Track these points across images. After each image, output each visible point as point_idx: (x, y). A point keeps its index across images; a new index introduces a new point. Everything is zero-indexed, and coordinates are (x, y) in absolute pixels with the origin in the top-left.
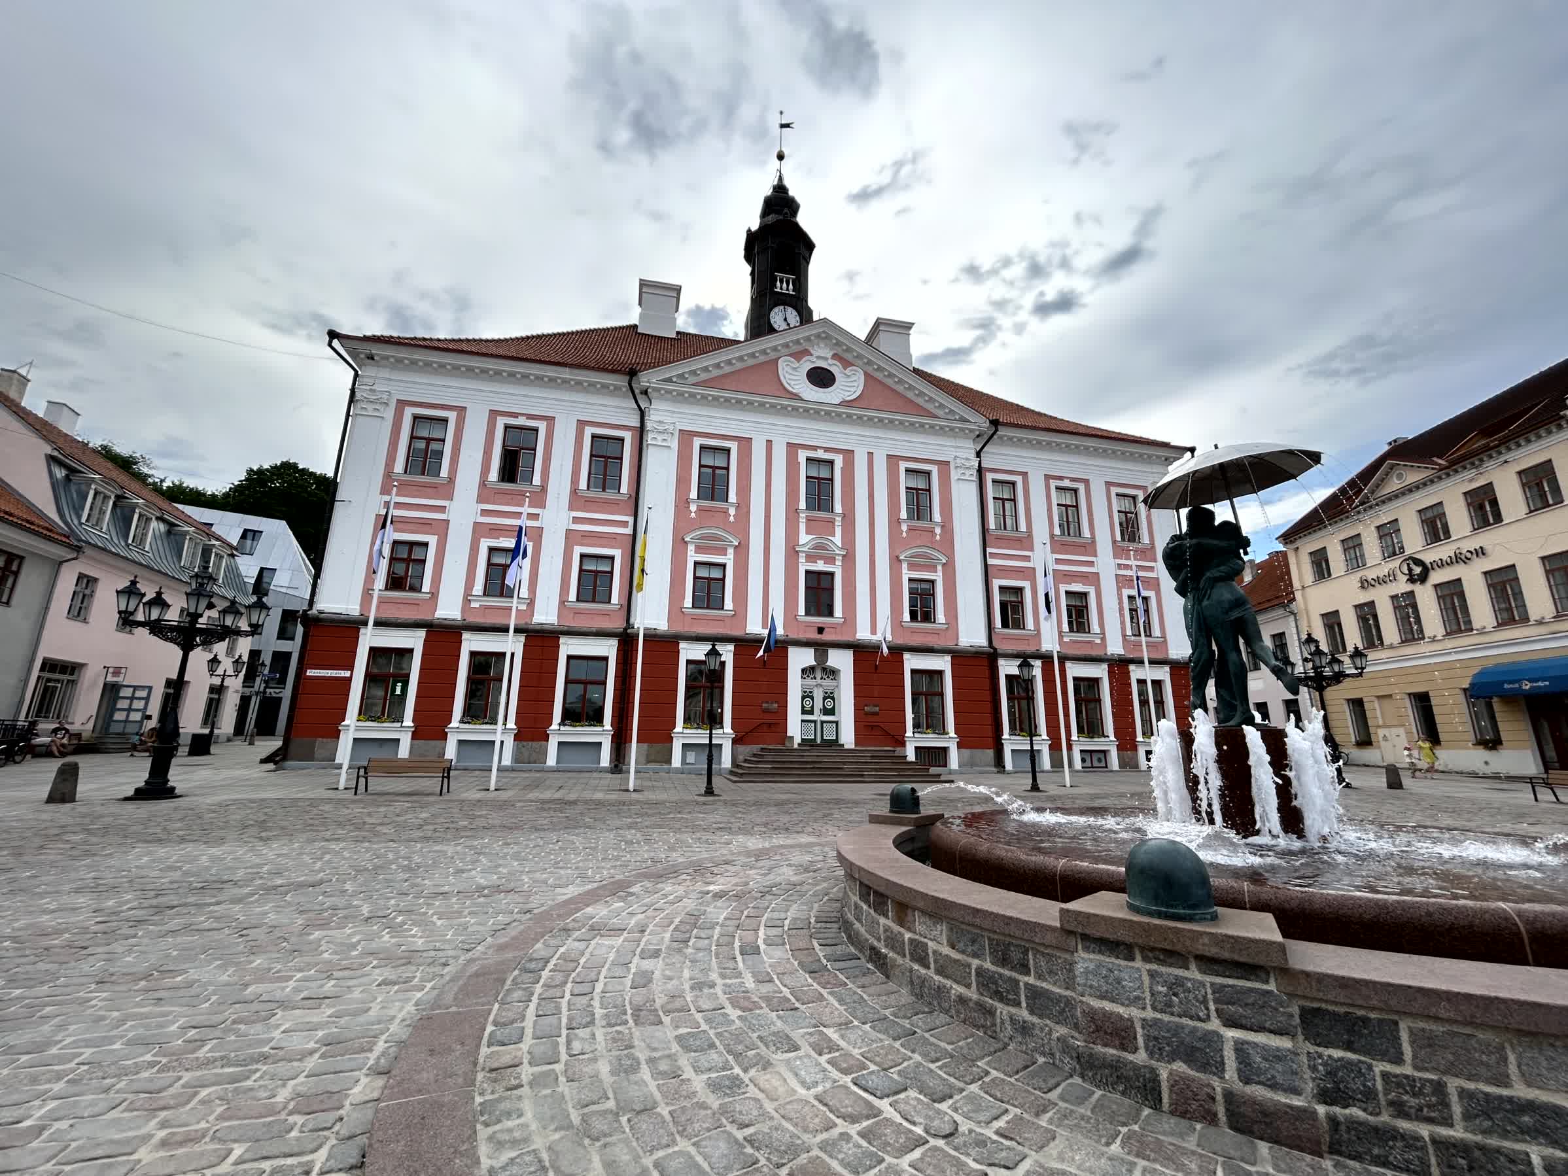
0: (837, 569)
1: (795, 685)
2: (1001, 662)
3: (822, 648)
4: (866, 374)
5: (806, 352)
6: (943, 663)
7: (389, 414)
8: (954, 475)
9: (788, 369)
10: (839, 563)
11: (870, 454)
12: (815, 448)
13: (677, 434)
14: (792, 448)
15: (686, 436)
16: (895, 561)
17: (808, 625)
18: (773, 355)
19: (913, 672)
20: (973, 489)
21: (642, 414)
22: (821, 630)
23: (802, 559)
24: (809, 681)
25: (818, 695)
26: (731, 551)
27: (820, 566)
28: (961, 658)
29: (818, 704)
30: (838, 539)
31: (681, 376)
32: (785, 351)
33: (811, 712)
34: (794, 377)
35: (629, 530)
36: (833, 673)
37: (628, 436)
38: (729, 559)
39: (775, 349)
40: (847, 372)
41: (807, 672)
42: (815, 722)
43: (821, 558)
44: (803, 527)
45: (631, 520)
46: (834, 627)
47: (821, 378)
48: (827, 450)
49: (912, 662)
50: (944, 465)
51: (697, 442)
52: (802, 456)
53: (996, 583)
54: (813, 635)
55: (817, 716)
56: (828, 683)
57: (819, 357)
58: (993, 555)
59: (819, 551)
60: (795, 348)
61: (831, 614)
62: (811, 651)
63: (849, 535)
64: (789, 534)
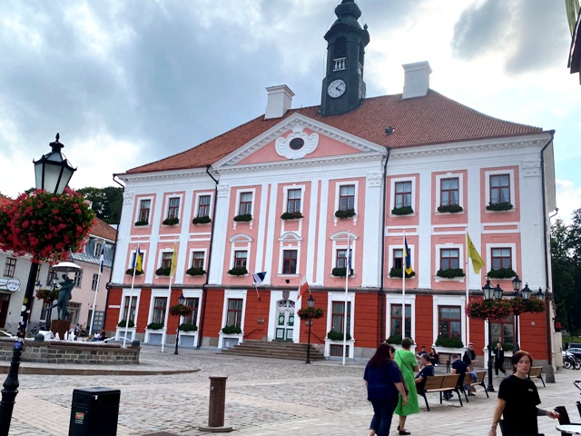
0: (298, 248)
1: (273, 310)
2: (388, 296)
3: (286, 290)
4: (320, 135)
5: (291, 131)
6: (350, 297)
7: (133, 202)
8: (368, 184)
9: (281, 144)
10: (299, 245)
11: (320, 181)
12: (291, 184)
13: (230, 189)
14: (280, 186)
15: (234, 189)
16: (329, 241)
17: (282, 279)
18: (273, 138)
19: (334, 302)
20: (378, 191)
21: (217, 183)
22: (288, 281)
23: (281, 245)
24: (283, 308)
25: (287, 315)
26: (249, 244)
27: (290, 247)
28: (361, 295)
29: (286, 320)
30: (299, 233)
31: (230, 161)
32: (278, 134)
33: (283, 324)
34: (283, 148)
35: (210, 239)
36: (292, 303)
37: (212, 194)
38: (248, 248)
39: (273, 135)
40: (310, 137)
41: (282, 303)
42: (284, 329)
43: (290, 243)
44: (283, 227)
45: (210, 233)
46: (294, 279)
47: (297, 144)
48: (298, 184)
49: (332, 297)
50: (362, 180)
51: (239, 191)
52: (285, 189)
53: (391, 248)
54: (284, 284)
55: (286, 326)
56: (291, 309)
57: (296, 133)
58: (390, 231)
59: (290, 239)
60: (284, 131)
61: (294, 272)
62: (281, 292)
63: (305, 229)
64: (276, 232)
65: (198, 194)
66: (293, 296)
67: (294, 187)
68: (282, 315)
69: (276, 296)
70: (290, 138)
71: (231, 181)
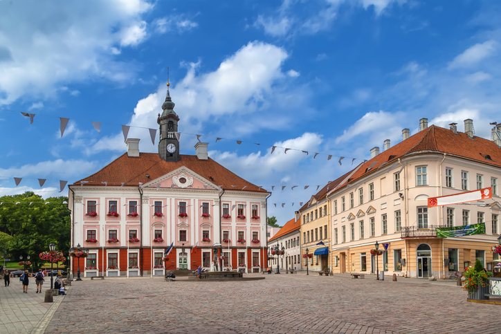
0: (186, 230)
1: (178, 257)
3: (184, 248)
5: (180, 174)
6: (210, 251)
7: (82, 201)
8: (214, 203)
9: (175, 179)
10: (187, 228)
11: (194, 200)
12: (181, 200)
13: (149, 199)
14: (176, 200)
15: (152, 199)
16: (200, 227)
17: (180, 243)
19: (203, 253)
20: (218, 207)
21: (141, 195)
22: (183, 244)
23: (179, 228)
24: (181, 256)
25: (183, 259)
26: (163, 227)
27: (183, 229)
28: (214, 249)
29: (183, 261)
30: (187, 222)
31: (150, 185)
32: (174, 175)
33: (181, 263)
34: (176, 181)
35: (140, 224)
36: (186, 254)
37: (138, 201)
38: (162, 229)
39: (172, 175)
40: (189, 178)
41: (181, 254)
42: (182, 265)
43: (183, 227)
44: (179, 220)
45: (140, 221)
46: (186, 243)
47: (183, 181)
49: (203, 251)
50: (212, 201)
51: (154, 201)
52: (178, 201)
53: (223, 230)
54: (181, 245)
55: (183, 263)
56: (185, 256)
57: (183, 175)
58: (223, 224)
59: (183, 225)
60: (176, 174)
61: (185, 240)
62: (181, 249)
63: (190, 221)
64: (176, 222)
65: (129, 201)
66: (187, 251)
67: (183, 201)
68: (180, 259)
69: (179, 251)
70: (179, 178)
71: (149, 195)
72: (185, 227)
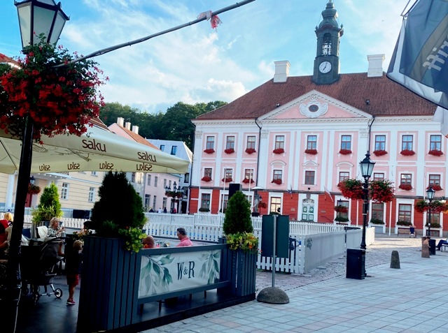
0: (315, 170)
1: (300, 204)
3: (309, 193)
4: (329, 104)
5: (310, 101)
7: (202, 137)
8: (359, 135)
9: (303, 108)
11: (329, 132)
12: (310, 132)
13: (269, 133)
14: (303, 133)
15: (272, 133)
17: (305, 187)
19: (338, 201)
21: (260, 129)
22: (309, 189)
23: (304, 168)
24: (305, 204)
25: (308, 207)
27: (310, 170)
31: (269, 117)
32: (302, 102)
34: (304, 110)
35: (257, 162)
36: (312, 201)
39: (298, 102)
40: (323, 105)
41: (304, 200)
43: (310, 167)
44: (305, 158)
45: (257, 159)
46: (313, 187)
47: (314, 108)
48: (314, 132)
49: (338, 198)
50: (356, 133)
51: (275, 135)
52: (306, 135)
55: (308, 213)
57: (313, 102)
60: (305, 100)
61: (313, 184)
62: (305, 195)
63: (320, 159)
64: (301, 160)
66: (315, 197)
67: (312, 134)
68: (305, 207)
69: (302, 197)
70: (309, 105)
71: (269, 128)
72: (313, 167)
